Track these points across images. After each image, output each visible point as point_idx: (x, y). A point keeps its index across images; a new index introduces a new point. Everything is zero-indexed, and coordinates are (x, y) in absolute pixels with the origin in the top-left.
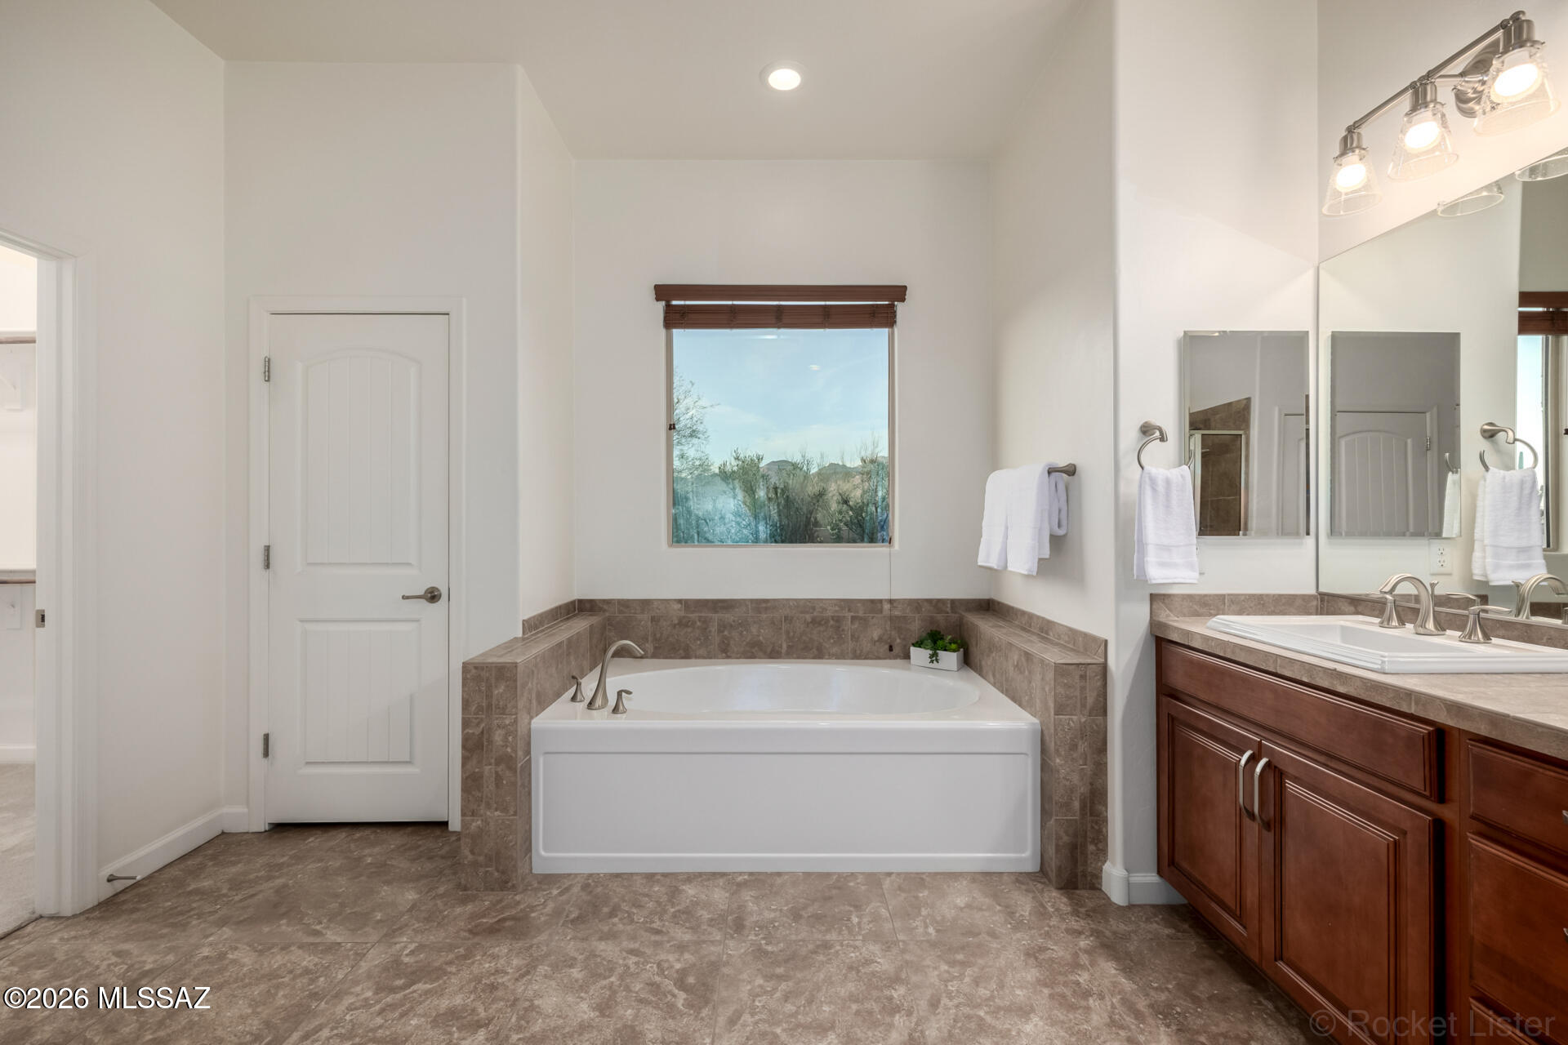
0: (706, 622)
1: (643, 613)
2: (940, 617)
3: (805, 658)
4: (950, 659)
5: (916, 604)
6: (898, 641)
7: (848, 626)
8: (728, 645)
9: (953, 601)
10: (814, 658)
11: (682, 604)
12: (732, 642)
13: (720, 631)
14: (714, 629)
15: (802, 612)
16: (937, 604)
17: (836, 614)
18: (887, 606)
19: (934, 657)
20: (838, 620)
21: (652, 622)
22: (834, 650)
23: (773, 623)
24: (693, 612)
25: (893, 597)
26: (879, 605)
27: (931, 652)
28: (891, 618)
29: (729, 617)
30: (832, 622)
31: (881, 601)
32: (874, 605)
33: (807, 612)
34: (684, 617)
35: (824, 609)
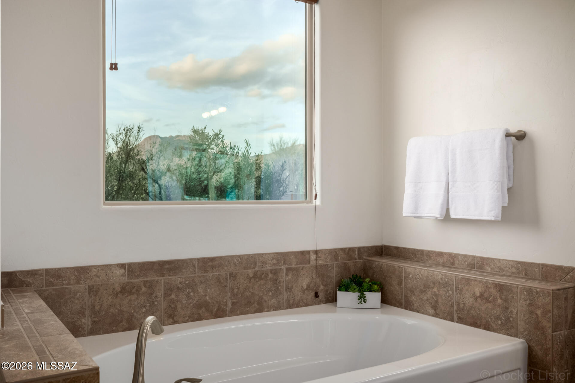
0: (150, 286)
1: (78, 283)
2: (350, 263)
3: (247, 313)
4: (374, 298)
5: (334, 253)
6: (322, 287)
7: (284, 278)
8: (175, 309)
9: (359, 249)
10: (256, 312)
11: (125, 269)
12: (179, 306)
13: (166, 295)
14: (160, 293)
15: (245, 268)
16: (349, 252)
17: (274, 268)
18: (313, 257)
19: (362, 299)
20: (275, 272)
21: (89, 293)
22: (273, 302)
23: (219, 281)
24: (137, 277)
25: (318, 248)
26: (307, 256)
27: (359, 294)
28: (316, 267)
29: (177, 279)
30: (270, 275)
31: (308, 252)
32: (303, 255)
33: (250, 268)
34: (128, 283)
35: (264, 263)
